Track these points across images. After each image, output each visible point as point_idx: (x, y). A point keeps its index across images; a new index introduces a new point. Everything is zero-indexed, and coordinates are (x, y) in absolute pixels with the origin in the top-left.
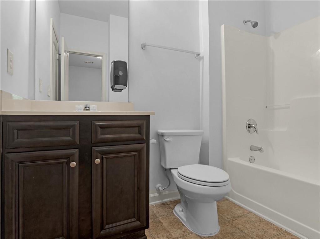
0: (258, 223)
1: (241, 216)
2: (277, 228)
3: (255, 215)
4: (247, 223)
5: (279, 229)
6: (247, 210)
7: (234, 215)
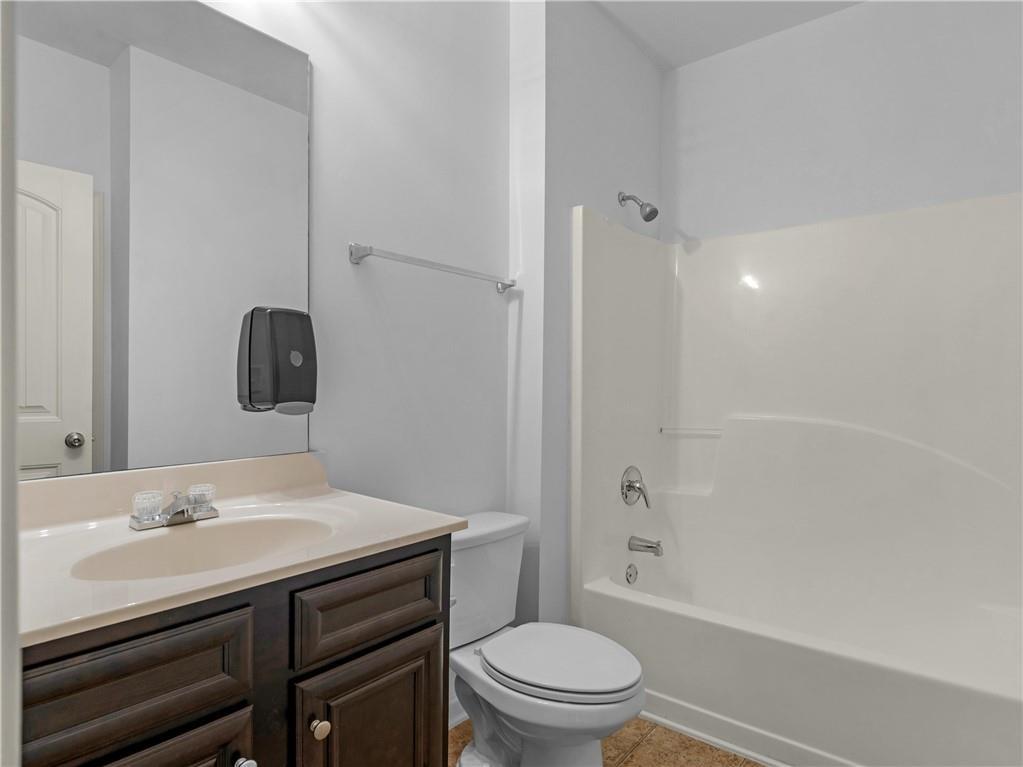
0: (684, 753)
1: (638, 744)
2: (727, 755)
3: (667, 730)
4: (662, 761)
5: (732, 757)
6: (645, 721)
7: (621, 745)
